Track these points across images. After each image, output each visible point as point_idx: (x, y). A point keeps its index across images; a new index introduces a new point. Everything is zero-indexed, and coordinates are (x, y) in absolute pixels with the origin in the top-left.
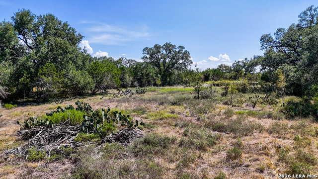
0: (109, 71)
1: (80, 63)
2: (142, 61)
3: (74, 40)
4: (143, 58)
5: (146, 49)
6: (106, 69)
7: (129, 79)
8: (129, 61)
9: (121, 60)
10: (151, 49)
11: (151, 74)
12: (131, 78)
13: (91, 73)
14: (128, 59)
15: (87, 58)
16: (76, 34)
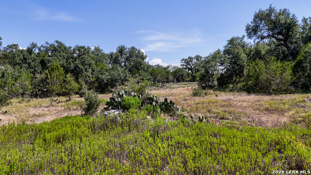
0: (159, 73)
1: (146, 69)
2: (181, 67)
3: (143, 58)
4: (181, 65)
5: (183, 60)
6: (158, 72)
7: (171, 78)
8: (174, 67)
9: (168, 67)
10: (186, 59)
11: (184, 75)
12: (172, 77)
13: (151, 74)
14: (173, 66)
15: (149, 66)
16: (144, 55)
